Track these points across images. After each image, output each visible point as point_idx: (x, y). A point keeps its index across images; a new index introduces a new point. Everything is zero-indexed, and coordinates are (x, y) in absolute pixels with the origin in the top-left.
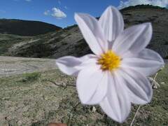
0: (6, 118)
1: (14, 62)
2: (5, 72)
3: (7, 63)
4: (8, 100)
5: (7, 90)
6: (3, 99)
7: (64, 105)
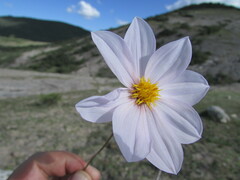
0: (12, 154)
1: (23, 78)
2: (11, 91)
3: (14, 78)
4: (15, 129)
5: (14, 116)
6: (8, 127)
7: (93, 140)
